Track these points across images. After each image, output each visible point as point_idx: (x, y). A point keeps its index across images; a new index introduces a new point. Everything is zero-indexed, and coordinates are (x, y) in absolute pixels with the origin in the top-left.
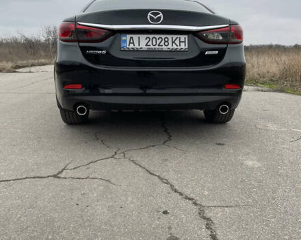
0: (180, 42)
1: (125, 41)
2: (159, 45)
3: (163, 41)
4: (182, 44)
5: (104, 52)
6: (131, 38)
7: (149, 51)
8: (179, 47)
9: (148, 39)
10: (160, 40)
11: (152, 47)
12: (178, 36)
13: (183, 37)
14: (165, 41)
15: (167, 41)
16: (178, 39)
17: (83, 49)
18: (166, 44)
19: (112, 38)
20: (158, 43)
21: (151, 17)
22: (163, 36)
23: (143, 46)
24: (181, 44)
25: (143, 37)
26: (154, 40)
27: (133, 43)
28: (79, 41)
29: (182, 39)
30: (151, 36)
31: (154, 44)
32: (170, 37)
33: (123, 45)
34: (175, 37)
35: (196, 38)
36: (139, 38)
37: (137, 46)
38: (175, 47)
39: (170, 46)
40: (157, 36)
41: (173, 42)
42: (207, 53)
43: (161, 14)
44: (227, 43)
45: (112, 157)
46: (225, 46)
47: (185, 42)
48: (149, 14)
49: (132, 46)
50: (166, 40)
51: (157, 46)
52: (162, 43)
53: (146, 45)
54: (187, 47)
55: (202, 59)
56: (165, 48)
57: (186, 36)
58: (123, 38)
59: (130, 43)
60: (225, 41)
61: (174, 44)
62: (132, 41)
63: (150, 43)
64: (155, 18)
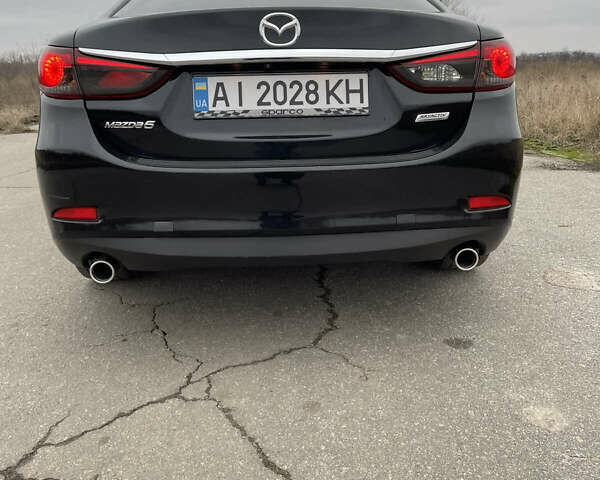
0: (349, 92)
1: (204, 94)
2: (293, 102)
3: (304, 92)
4: (355, 98)
5: (150, 124)
6: (220, 85)
7: (266, 118)
8: (345, 106)
9: (264, 88)
10: (296, 87)
11: (274, 107)
12: (344, 77)
13: (355, 80)
14: (309, 92)
15: (315, 92)
16: (343, 84)
18: (312, 97)
19: (170, 85)
20: (289, 98)
22: (304, 79)
23: (251, 106)
24: (351, 97)
25: (250, 82)
26: (280, 88)
27: (225, 98)
28: (86, 98)
29: (354, 85)
30: (271, 79)
31: (280, 98)
32: (320, 79)
33: (197, 104)
34: (333, 78)
35: (391, 81)
36: (240, 84)
37: (234, 106)
38: (334, 105)
39: (322, 104)
40: (288, 79)
41: (330, 93)
42: (419, 118)
43: (295, 21)
44: (472, 90)
45: (176, 395)
46: (466, 97)
47: (361, 91)
48: (264, 21)
49: (221, 106)
50: (312, 87)
51: (287, 106)
52: (301, 97)
53: (260, 103)
54: (366, 104)
55: (407, 133)
56: (308, 109)
57: (365, 77)
58: (199, 86)
59: (216, 98)
60: (469, 83)
61: (332, 98)
62: (221, 95)
63: (269, 98)
64: (280, 31)
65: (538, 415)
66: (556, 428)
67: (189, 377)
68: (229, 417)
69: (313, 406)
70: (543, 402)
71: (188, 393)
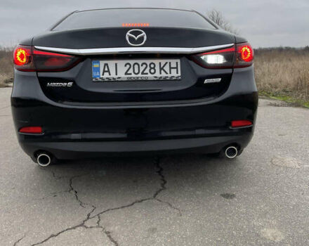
0: (171, 68)
1: (98, 69)
2: (143, 73)
3: (148, 68)
4: (174, 71)
5: (70, 84)
6: (106, 65)
7: (130, 81)
8: (169, 75)
9: (128, 66)
10: (144, 66)
11: (133, 75)
12: (168, 61)
13: (174, 62)
14: (151, 68)
15: (154, 68)
16: (168, 65)
17: (43, 81)
18: (152, 71)
19: (81, 64)
20: (141, 71)
21: (130, 38)
22: (148, 62)
23: (122, 74)
24: (172, 71)
25: (121, 63)
26: (136, 66)
27: (108, 71)
28: (37, 71)
29: (173, 65)
30: (132, 62)
31: (136, 71)
32: (157, 62)
33: (94, 74)
34: (163, 62)
35: (192, 63)
36: (116, 65)
37: (113, 75)
38: (163, 75)
39: (157, 74)
40: (140, 62)
41: (161, 69)
42: (206, 81)
43: (144, 33)
44: (232, 67)
45: (82, 225)
46: (229, 71)
47: (177, 68)
48: (128, 33)
49: (106, 75)
50: (152, 66)
51: (140, 75)
52: (147, 71)
53: (126, 74)
54: (179, 74)
55: (200, 89)
56: (150, 76)
57: (179, 61)
58: (95, 65)
59: (104, 71)
60: (230, 64)
61: (162, 71)
62: (106, 69)
63: (131, 71)
64: (136, 38)
65: (269, 233)
66: (278, 240)
67: (89, 215)
68: (109, 237)
69: (153, 230)
70: (271, 226)
71: (88, 224)
